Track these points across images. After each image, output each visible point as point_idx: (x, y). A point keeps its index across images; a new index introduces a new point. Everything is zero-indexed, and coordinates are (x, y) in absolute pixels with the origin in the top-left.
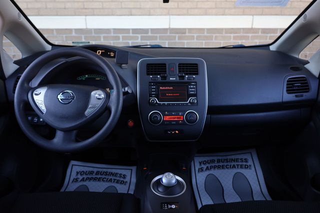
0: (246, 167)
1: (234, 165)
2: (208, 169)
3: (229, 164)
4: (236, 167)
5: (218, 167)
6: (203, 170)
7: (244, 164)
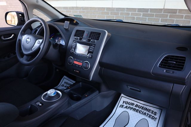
0: (153, 118)
1: (145, 113)
2: (127, 108)
3: (143, 111)
4: (146, 114)
5: (134, 109)
6: (123, 107)
7: (153, 115)
